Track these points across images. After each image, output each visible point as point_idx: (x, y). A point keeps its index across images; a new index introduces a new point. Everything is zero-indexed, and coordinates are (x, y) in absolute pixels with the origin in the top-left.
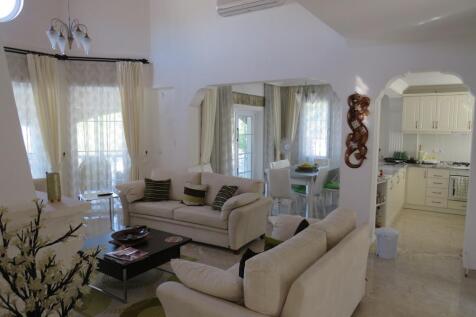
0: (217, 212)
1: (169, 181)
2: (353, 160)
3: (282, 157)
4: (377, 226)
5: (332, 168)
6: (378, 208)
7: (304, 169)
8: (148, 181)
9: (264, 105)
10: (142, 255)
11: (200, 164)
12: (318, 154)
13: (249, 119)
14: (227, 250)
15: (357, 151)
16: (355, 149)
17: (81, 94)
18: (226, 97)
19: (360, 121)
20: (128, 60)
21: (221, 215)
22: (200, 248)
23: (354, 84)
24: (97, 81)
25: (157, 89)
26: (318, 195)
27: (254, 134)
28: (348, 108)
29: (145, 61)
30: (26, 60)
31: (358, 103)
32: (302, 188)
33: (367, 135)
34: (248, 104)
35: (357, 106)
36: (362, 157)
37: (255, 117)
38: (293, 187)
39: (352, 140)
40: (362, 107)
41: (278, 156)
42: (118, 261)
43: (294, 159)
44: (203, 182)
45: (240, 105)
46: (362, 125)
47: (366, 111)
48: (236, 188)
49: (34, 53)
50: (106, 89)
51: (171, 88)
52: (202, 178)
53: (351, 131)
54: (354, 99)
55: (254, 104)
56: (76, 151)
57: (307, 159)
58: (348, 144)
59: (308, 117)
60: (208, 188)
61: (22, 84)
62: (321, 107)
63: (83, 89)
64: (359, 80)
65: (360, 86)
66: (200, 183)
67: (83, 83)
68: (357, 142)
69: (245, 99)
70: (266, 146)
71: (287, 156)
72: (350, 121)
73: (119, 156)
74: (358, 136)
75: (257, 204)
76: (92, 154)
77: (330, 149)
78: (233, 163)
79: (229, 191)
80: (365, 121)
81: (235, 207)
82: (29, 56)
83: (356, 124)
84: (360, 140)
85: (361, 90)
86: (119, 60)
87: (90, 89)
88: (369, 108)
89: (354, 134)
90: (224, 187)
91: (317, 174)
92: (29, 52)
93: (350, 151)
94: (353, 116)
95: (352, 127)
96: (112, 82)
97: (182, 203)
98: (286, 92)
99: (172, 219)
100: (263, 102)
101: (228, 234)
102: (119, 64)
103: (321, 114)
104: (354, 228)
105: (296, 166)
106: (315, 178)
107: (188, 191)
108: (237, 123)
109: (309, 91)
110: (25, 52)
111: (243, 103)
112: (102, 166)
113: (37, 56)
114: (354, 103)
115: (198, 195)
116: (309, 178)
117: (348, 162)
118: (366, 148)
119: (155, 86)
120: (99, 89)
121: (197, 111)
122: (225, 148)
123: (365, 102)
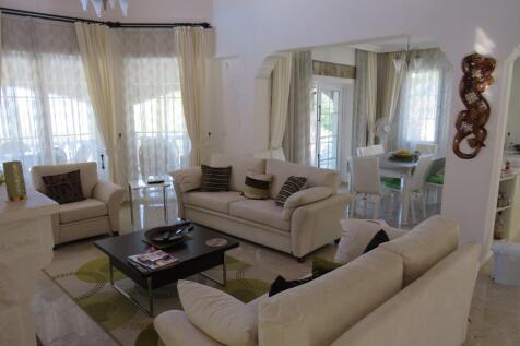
0: (279, 208)
1: (230, 169)
2: (465, 147)
3: (377, 141)
4: (497, 237)
5: (439, 157)
6: (500, 213)
7: (400, 158)
8: (205, 168)
9: (355, 77)
10: (171, 261)
11: (269, 148)
12: (422, 139)
13: (336, 94)
14: (290, 256)
15: (472, 136)
16: (469, 133)
17: (136, 67)
18: (304, 67)
19: (479, 93)
20: (187, 25)
21: (282, 213)
22: (259, 251)
23: (472, 39)
24: (154, 51)
25: (220, 59)
26: (416, 191)
27: (342, 112)
28: (461, 74)
29: (206, 26)
30: (74, 29)
31: (477, 67)
32: (397, 181)
33: (487, 112)
34: (334, 75)
35: (475, 71)
36: (478, 143)
37: (343, 92)
38: (383, 179)
39: (465, 120)
40: (483, 73)
41: (371, 140)
42: (140, 268)
43: (391, 144)
44: (267, 172)
45: (323, 78)
46: (481, 98)
47: (489, 79)
48: (304, 180)
49: (83, 20)
50: (164, 61)
51: (236, 57)
52: (268, 166)
53: (465, 108)
54: (471, 61)
55: (342, 76)
56: (133, 133)
57: (409, 144)
58: (458, 125)
59: (412, 92)
60: (273, 179)
61: (71, 57)
62: (430, 78)
63: (138, 61)
64: (481, 33)
65: (482, 43)
66: (264, 173)
67: (138, 54)
68: (472, 123)
69: (329, 69)
70: (356, 128)
71: (382, 141)
72: (463, 94)
73: (179, 138)
74: (473, 115)
75: (330, 201)
76: (149, 135)
77: (439, 133)
78: (313, 148)
79: (295, 184)
80: (488, 93)
81: (300, 204)
82: (78, 24)
83: (472, 97)
84: (478, 119)
85: (483, 48)
86: (176, 25)
87: (145, 60)
88: (493, 74)
89: (468, 112)
90: (291, 178)
91: (416, 164)
92: (77, 20)
93: (461, 135)
94: (468, 85)
95: (465, 102)
96: (168, 51)
97: (243, 195)
98: (384, 59)
99: (228, 214)
100: (354, 73)
101: (290, 237)
102: (177, 30)
103: (430, 88)
104: (453, 249)
105: (390, 154)
106: (413, 169)
107: (250, 182)
108: (319, 99)
109: (412, 56)
110: (72, 20)
111: (327, 74)
112: (160, 149)
113: (86, 24)
114: (471, 67)
115: (261, 187)
116: (405, 170)
117: (457, 151)
118: (485, 132)
119: (218, 55)
120: (155, 60)
121: (265, 84)
122: (302, 130)
123: (488, 65)
